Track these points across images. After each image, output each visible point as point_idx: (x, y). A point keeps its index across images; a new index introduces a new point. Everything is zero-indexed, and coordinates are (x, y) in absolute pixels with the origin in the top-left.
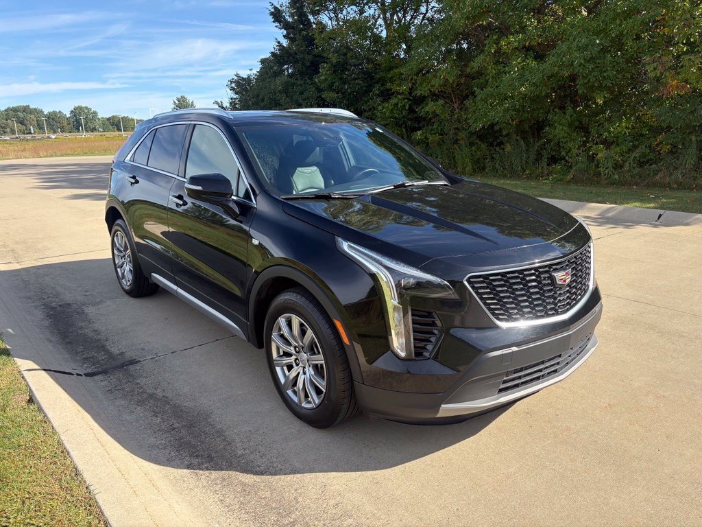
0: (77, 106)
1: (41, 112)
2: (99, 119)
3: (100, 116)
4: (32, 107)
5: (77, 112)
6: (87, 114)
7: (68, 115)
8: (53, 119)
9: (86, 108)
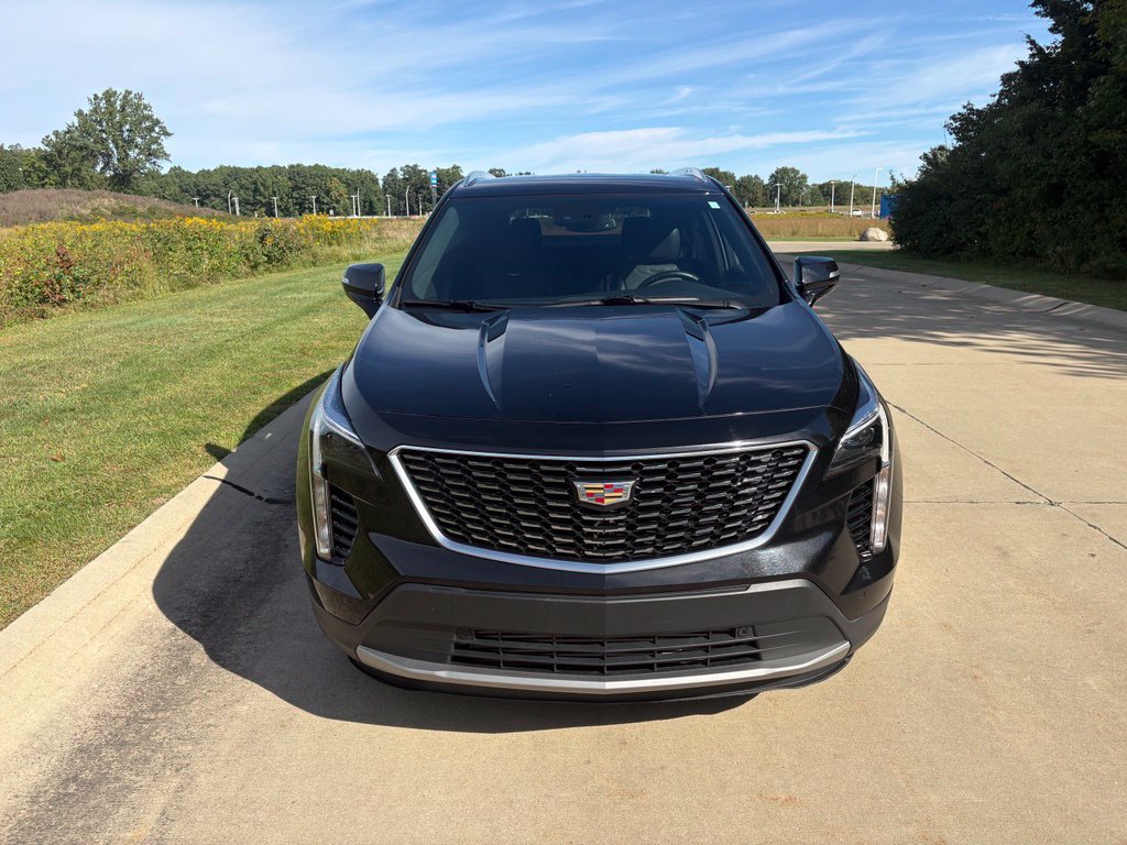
0: (780, 167)
1: (732, 177)
2: (807, 186)
3: (810, 182)
4: (721, 170)
5: (781, 175)
6: (792, 179)
7: (766, 182)
8: (745, 187)
9: (793, 170)
